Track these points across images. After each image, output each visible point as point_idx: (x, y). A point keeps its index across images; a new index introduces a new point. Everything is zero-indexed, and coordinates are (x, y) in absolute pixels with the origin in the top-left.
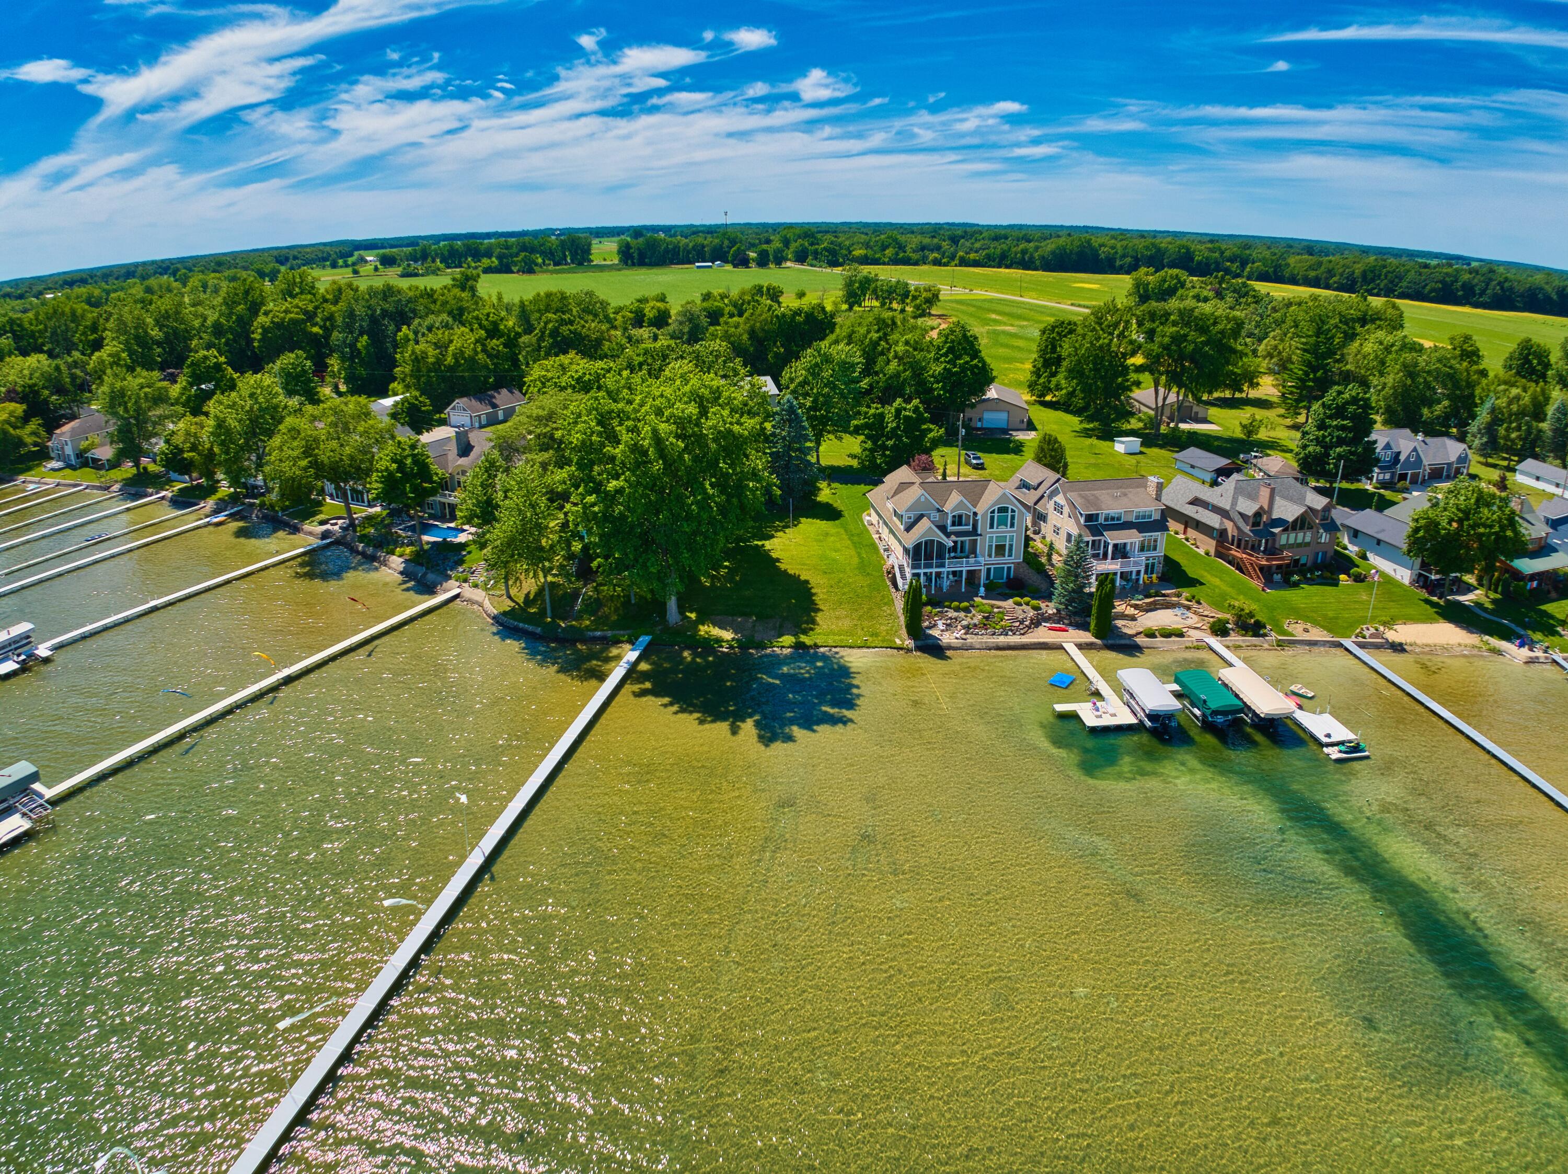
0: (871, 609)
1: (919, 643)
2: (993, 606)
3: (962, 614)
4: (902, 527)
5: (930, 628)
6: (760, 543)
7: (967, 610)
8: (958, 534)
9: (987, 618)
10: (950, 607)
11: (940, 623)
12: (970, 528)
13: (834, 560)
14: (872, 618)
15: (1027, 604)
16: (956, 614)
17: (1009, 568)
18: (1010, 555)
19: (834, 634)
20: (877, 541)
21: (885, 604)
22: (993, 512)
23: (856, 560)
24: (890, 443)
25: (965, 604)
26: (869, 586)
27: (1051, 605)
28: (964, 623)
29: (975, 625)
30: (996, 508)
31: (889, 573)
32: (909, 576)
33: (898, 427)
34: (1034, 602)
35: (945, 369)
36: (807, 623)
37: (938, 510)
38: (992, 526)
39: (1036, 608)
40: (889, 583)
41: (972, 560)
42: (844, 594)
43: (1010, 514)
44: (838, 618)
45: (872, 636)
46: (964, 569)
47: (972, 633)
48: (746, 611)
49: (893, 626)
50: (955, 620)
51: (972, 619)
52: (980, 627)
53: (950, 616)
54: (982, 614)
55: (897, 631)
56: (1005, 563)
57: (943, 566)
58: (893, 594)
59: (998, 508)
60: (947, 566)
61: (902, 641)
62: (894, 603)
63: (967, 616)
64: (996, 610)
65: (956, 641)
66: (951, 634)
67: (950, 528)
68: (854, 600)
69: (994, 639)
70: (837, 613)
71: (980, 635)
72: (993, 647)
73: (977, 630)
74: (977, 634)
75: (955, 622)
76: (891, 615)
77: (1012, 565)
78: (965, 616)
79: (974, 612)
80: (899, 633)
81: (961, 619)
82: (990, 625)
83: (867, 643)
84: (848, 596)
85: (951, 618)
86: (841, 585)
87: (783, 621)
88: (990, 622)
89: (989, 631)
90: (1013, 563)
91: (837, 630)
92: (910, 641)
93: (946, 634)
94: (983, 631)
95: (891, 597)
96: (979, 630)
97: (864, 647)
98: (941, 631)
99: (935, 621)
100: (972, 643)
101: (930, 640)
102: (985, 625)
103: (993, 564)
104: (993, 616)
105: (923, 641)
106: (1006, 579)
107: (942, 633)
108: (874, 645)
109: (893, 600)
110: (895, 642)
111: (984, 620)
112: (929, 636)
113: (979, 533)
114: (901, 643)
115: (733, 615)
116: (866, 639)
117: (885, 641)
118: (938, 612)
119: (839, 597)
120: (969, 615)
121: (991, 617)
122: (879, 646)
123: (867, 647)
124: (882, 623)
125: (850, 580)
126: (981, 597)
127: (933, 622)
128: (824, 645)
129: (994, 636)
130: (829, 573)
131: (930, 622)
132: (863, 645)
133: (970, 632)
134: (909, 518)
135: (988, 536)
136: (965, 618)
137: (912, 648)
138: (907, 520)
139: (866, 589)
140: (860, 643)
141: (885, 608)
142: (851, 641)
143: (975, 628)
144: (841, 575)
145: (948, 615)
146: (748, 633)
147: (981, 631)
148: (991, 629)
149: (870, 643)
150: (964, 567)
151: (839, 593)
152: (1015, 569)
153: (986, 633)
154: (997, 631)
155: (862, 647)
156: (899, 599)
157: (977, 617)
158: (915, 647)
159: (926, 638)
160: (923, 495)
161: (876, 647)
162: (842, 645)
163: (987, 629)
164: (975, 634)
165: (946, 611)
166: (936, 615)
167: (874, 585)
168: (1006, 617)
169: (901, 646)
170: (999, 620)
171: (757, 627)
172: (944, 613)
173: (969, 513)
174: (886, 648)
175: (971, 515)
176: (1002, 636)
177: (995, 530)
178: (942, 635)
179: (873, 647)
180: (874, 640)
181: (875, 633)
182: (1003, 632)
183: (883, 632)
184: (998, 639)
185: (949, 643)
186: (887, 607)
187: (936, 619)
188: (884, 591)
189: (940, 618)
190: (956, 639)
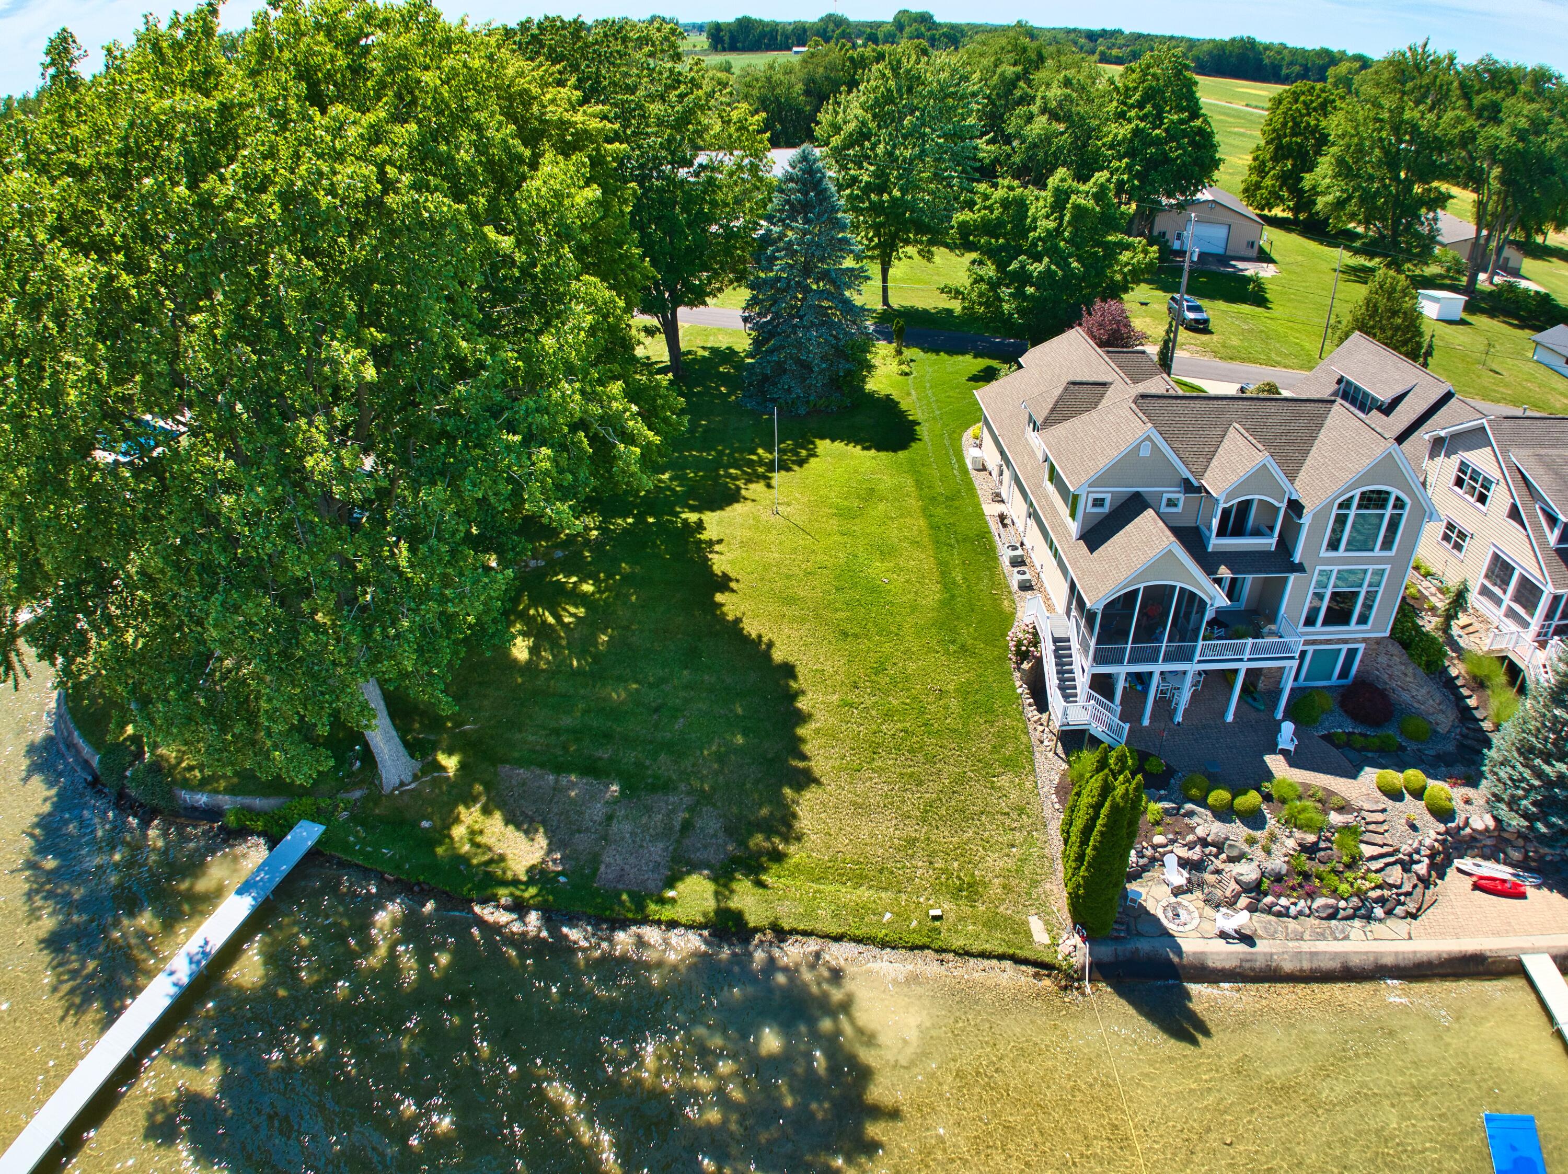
0: (960, 780)
1: (1107, 952)
2: (1326, 802)
3: (1237, 832)
4: (1074, 527)
6: (693, 517)
7: (1254, 819)
8: (1236, 562)
9: (1310, 850)
10: (1202, 803)
11: (1170, 859)
12: (1273, 543)
13: (876, 588)
14: (964, 816)
15: (1418, 794)
16: (1219, 830)
18: (1363, 620)
19: (841, 879)
20: (994, 526)
22: (1346, 504)
23: (933, 594)
24: (1036, 268)
25: (1249, 798)
26: (964, 692)
27: (1480, 794)
28: (1248, 871)
29: (1278, 878)
30: (1357, 493)
31: (1023, 656)
32: (1082, 682)
33: (1058, 231)
34: (1437, 788)
35: (1136, 132)
36: (766, 827)
37: (1188, 487)
38: (1334, 545)
39: (1443, 814)
40: (1021, 689)
42: (888, 715)
43: (1389, 511)
44: (860, 808)
45: (956, 894)
46: (1243, 667)
47: (1269, 910)
48: (600, 759)
49: (1023, 860)
50: (1214, 850)
51: (1268, 852)
52: (1293, 888)
53: (1200, 832)
54: (1298, 834)
55: (1035, 883)
56: (1345, 641)
57: (1187, 656)
58: (1031, 727)
59: (1363, 494)
60: (1197, 657)
61: (1049, 932)
62: (1032, 762)
63: (1252, 842)
64: (1335, 818)
65: (1220, 945)
66: (1208, 911)
67: (1215, 543)
68: (915, 739)
69: (1336, 939)
70: (860, 787)
71: (1295, 918)
72: (1334, 971)
73: (1283, 901)
74: (1284, 914)
75: (1216, 857)
76: (1021, 811)
77: (1362, 647)
78: (1246, 841)
79: (1271, 822)
80: (1040, 890)
81: (1235, 853)
82: (1321, 880)
83: (937, 931)
84: (899, 726)
85: (1204, 842)
86: (884, 680)
87: (698, 802)
88: (1322, 868)
89: (1320, 902)
90: (1364, 640)
91: (853, 862)
92: (1077, 940)
93: (1192, 908)
94: (1302, 903)
95: (1024, 739)
96: (1288, 896)
97: (929, 948)
98: (1176, 895)
99: (1155, 847)
100: (1272, 954)
101: (1140, 934)
102: (1306, 876)
103: (1314, 642)
104: (1328, 840)
105: (1117, 939)
106: (1339, 677)
107: (1179, 904)
108: (961, 943)
109: (1030, 750)
110: (1029, 935)
111: (1304, 857)
112: (1135, 918)
113: (1297, 559)
114: (1046, 940)
115: (560, 768)
116: (937, 912)
117: (997, 925)
118: (1166, 811)
119: (874, 727)
120: (1257, 834)
121: (1322, 845)
122: (976, 947)
123: (936, 951)
124: (992, 841)
125: (912, 667)
126: (1284, 752)
127: (1149, 852)
128: (801, 927)
129: (1333, 922)
130: (856, 636)
131: (1141, 855)
132: (926, 940)
133: (1260, 905)
134: (1098, 503)
135: (1318, 568)
136: (1245, 848)
137: (1083, 968)
138: (1090, 509)
139: (954, 704)
140: (915, 931)
141: (1003, 781)
142: (888, 916)
143: (1277, 888)
144: (887, 648)
145: (1192, 830)
146: (583, 842)
147: (1295, 904)
148: (1323, 895)
149: (949, 930)
150: (1241, 660)
151: (874, 713)
152: (1365, 655)
153: (1307, 911)
154: (1342, 904)
155: (922, 948)
156: (1046, 743)
157: (1282, 844)
158: (1091, 965)
159: (1128, 930)
160: (1148, 438)
161: (965, 954)
162: (857, 932)
163: (1311, 895)
164: (1279, 915)
165: (1190, 814)
166: (1157, 823)
167: (977, 691)
168: (1363, 847)
169: (1047, 959)
170: (1346, 859)
171: (615, 827)
172: (1184, 815)
173: (1276, 504)
174: (1001, 957)
175: (1283, 506)
176: (1357, 923)
177: (1341, 552)
178: (1181, 912)
179: (956, 953)
180: (962, 919)
181: (970, 885)
182: (1359, 908)
183: (996, 889)
184: (1346, 938)
185: (1202, 953)
186: (1010, 775)
187: (1158, 839)
188: (1006, 714)
189: (1171, 836)
190: (1223, 935)
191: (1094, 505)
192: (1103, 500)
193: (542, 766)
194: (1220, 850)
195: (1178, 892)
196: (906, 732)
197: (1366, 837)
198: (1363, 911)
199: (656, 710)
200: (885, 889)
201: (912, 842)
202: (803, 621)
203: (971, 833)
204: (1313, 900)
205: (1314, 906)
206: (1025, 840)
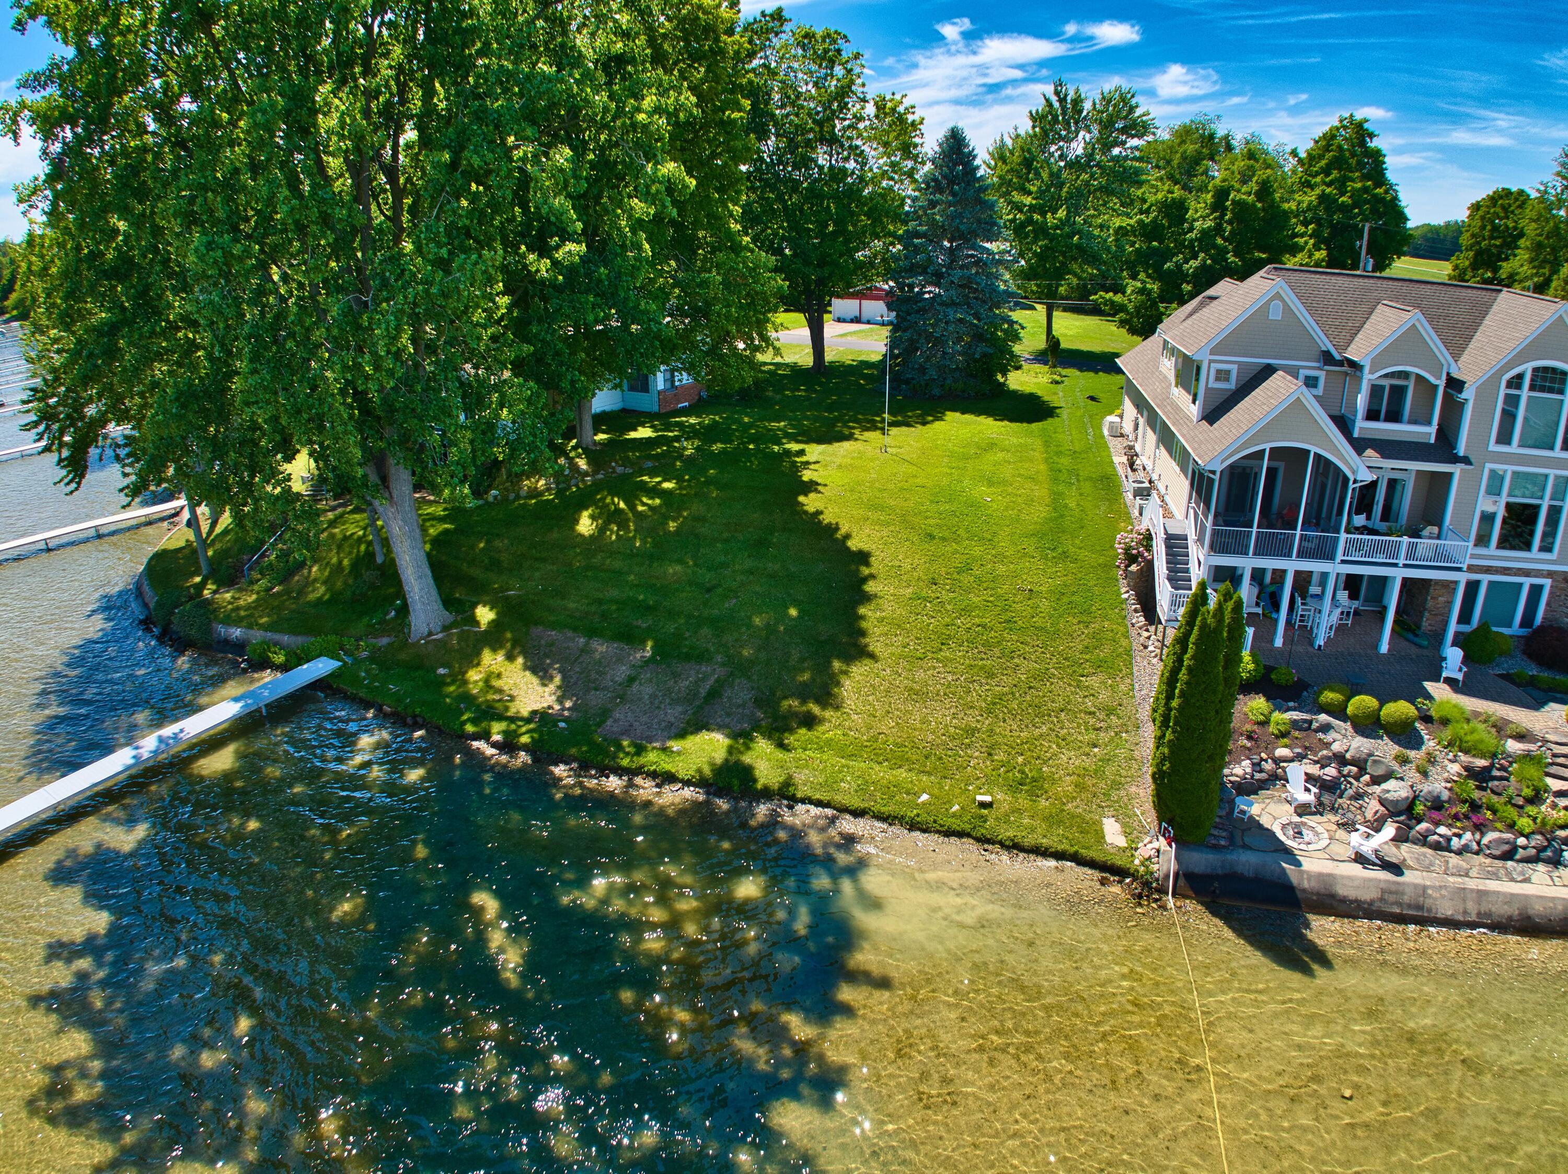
0: (1042, 676)
1: (1201, 861)
2: (1500, 728)
3: (1384, 748)
4: (1194, 411)
5: (1249, 788)
8: (1388, 448)
9: (1481, 777)
10: (1339, 712)
11: (1296, 772)
12: (1429, 432)
13: (974, 505)
14: (1039, 711)
16: (1358, 745)
17: (1536, 591)
18: (1546, 548)
19: (879, 757)
20: (1121, 471)
21: (1099, 665)
22: (1516, 382)
25: (1399, 709)
26: (1058, 593)
28: (1396, 790)
29: (1437, 805)
30: (1527, 368)
31: (1131, 559)
32: (1197, 573)
36: (804, 694)
37: (1327, 358)
38: (1504, 437)
40: (1126, 593)
41: (1425, 544)
42: (966, 611)
44: (917, 694)
45: (1016, 787)
46: (1398, 575)
47: (1423, 840)
48: (638, 627)
49: (1107, 760)
50: (1355, 769)
51: (1425, 774)
52: (1456, 817)
53: (1336, 747)
54: (1463, 757)
55: (1116, 785)
56: (1527, 573)
57: (1325, 552)
58: (1133, 632)
59: (1536, 370)
60: (1339, 556)
61: (1126, 834)
62: (1129, 665)
63: (1404, 761)
64: (1513, 746)
65: (1356, 870)
66: (1341, 834)
67: (1362, 426)
68: (993, 634)
69: (1513, 880)
70: (920, 675)
71: (1459, 853)
72: (1510, 918)
73: (1442, 830)
74: (1442, 847)
75: (1357, 779)
76: (1110, 712)
77: (1547, 583)
78: (1396, 758)
79: (1430, 744)
80: (1123, 793)
81: (1380, 771)
82: (1494, 812)
83: (984, 819)
84: (977, 621)
85: (1340, 759)
86: (967, 579)
87: (732, 674)
88: (1495, 798)
89: (1491, 836)
90: (1550, 574)
91: (896, 744)
92: (1162, 843)
93: (1320, 829)
94: (1468, 836)
95: (1124, 642)
96: (1449, 826)
97: (968, 835)
98: (1300, 815)
99: (1277, 761)
100: (1425, 888)
101: (1246, 847)
102: (1475, 806)
103: (1488, 570)
104: (1503, 769)
105: (1216, 848)
106: (1522, 625)
107: (1304, 824)
108: (1011, 834)
109: (1129, 652)
110: (1100, 836)
111: (1472, 784)
112: (1243, 831)
113: (1461, 451)
114: (1122, 842)
115: (592, 633)
116: (988, 799)
117: (1060, 822)
118: (1295, 724)
119: (947, 620)
120: (1412, 754)
121: (1495, 773)
122: (1029, 841)
123: (978, 840)
124: (1069, 739)
125: (1001, 569)
126: (1450, 682)
127: (1268, 766)
128: (817, 796)
129: (1510, 864)
130: (943, 539)
131: (1257, 766)
132: (967, 827)
133: (1413, 832)
134: (1222, 375)
135: (1489, 466)
136: (1395, 766)
137: (1167, 876)
138: (1213, 384)
139: (1044, 605)
140: (954, 815)
141: (1093, 682)
142: (925, 797)
143: (1436, 815)
144: (977, 551)
145: (1328, 745)
146: (596, 699)
147: (1459, 836)
148: (1496, 829)
149: (997, 819)
150: (1395, 565)
151: (949, 607)
152: (1551, 593)
153: (1475, 846)
154: (1521, 841)
155: (961, 834)
156: (1151, 648)
157: (1444, 768)
158: (1177, 875)
159: (1231, 839)
160: (1277, 296)
161: (1014, 847)
162: (883, 809)
163: (1480, 828)
164: (1437, 847)
165: (1326, 728)
166: (1283, 735)
167: (1074, 593)
168: (1549, 781)
169: (1119, 861)
170: (1527, 792)
171: (635, 687)
172: (1316, 731)
173: (1432, 380)
174: (1059, 856)
175: (1441, 383)
176: (1541, 867)
177: (1514, 448)
178: (1305, 832)
179: (1002, 844)
180: (1019, 811)
181: (1034, 780)
182: (1544, 849)
183: (1067, 785)
184: (1527, 880)
185: (1329, 875)
186: (1101, 677)
187: (1281, 752)
188: (1105, 617)
189: (1299, 750)
190: (1360, 859)
191: (1217, 379)
192: (1228, 372)
193: (575, 629)
194: (1362, 770)
195: (1303, 810)
196: (984, 626)
197: (1554, 770)
198: (1549, 853)
199: (709, 590)
200: (929, 774)
201: (971, 732)
202: (886, 524)
203: (1044, 729)
204: (1483, 834)
205: (1485, 841)
206: (1112, 740)
